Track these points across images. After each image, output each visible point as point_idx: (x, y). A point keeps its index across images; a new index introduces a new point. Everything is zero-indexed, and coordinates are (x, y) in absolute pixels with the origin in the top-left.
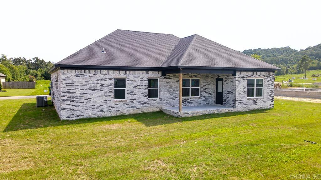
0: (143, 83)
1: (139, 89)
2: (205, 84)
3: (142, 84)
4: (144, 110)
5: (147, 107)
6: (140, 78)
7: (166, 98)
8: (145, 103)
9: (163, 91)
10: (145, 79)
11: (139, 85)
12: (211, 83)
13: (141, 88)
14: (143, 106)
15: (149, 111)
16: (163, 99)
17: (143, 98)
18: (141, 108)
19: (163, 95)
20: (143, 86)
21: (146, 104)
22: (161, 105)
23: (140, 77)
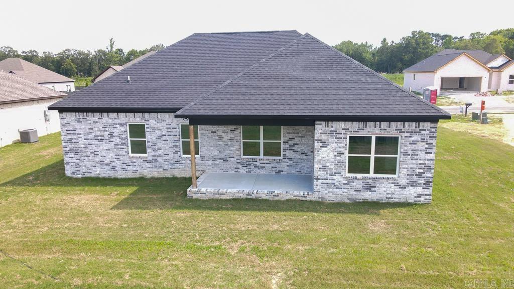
1: (166, 140)
2: (291, 136)
3: (169, 133)
4: (175, 174)
5: (180, 168)
6: (167, 124)
7: (212, 157)
8: (177, 162)
9: (207, 145)
10: (174, 125)
11: (165, 135)
13: (168, 139)
14: (173, 167)
15: (183, 176)
16: (206, 159)
17: (172, 155)
18: (169, 169)
19: (205, 152)
20: (172, 137)
21: (178, 165)
22: (203, 167)
23: (167, 122)
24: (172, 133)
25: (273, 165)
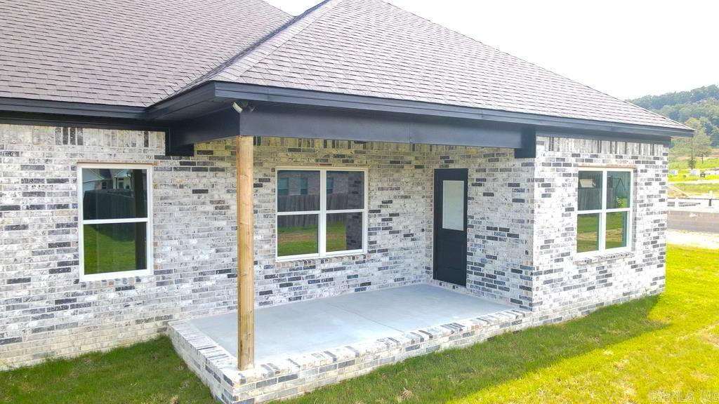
0: (40, 194)
1: (17, 227)
2: (386, 195)
3: (35, 200)
4: (55, 347)
5: (75, 324)
6: (24, 167)
7: (195, 268)
8: (62, 304)
9: (178, 235)
10: (56, 169)
11: (17, 208)
12: (415, 189)
13: (26, 220)
14: (48, 323)
15: (88, 348)
16: (174, 276)
17: (41, 281)
18: (29, 334)
19: (174, 254)
20: (46, 212)
21: (69, 313)
22: (164, 305)
23: (26, 156)
24: (46, 200)
25: (349, 272)
